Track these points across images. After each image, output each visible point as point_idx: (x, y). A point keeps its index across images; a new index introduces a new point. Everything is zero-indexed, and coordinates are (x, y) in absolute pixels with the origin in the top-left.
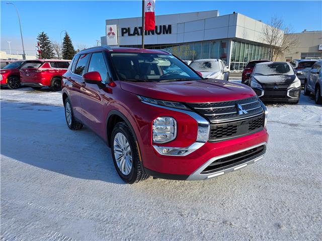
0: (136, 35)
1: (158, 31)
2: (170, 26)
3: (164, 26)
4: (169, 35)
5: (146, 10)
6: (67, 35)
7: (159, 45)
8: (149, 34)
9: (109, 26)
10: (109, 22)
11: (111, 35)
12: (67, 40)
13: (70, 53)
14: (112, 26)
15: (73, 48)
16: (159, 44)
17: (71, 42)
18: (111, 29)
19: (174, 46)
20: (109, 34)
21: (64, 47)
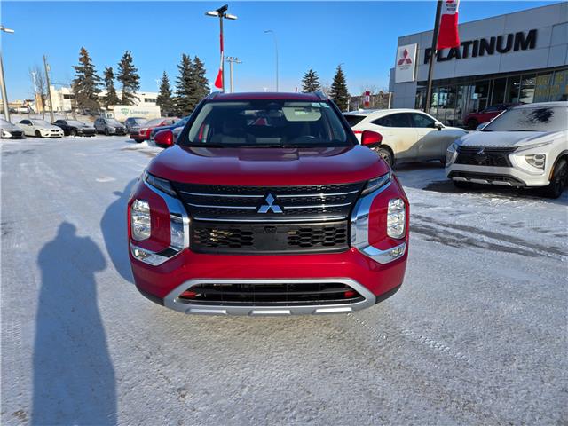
0: (454, 59)
1: (504, 46)
2: (533, 34)
3: (517, 34)
4: (529, 52)
5: (444, 11)
6: (340, 71)
7: (506, 74)
8: (481, 54)
9: (402, 49)
10: (403, 41)
11: (405, 63)
12: (339, 79)
13: (341, 100)
14: (408, 48)
15: (346, 91)
16: (501, 72)
17: (344, 82)
18: (405, 53)
19: (539, 75)
20: (401, 62)
21: (333, 91)
